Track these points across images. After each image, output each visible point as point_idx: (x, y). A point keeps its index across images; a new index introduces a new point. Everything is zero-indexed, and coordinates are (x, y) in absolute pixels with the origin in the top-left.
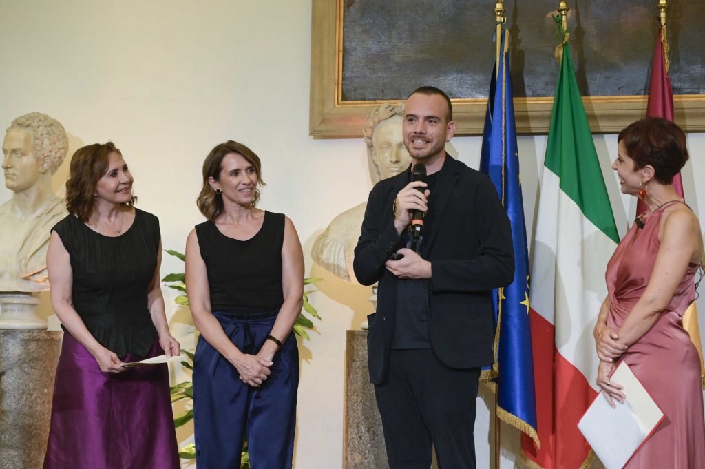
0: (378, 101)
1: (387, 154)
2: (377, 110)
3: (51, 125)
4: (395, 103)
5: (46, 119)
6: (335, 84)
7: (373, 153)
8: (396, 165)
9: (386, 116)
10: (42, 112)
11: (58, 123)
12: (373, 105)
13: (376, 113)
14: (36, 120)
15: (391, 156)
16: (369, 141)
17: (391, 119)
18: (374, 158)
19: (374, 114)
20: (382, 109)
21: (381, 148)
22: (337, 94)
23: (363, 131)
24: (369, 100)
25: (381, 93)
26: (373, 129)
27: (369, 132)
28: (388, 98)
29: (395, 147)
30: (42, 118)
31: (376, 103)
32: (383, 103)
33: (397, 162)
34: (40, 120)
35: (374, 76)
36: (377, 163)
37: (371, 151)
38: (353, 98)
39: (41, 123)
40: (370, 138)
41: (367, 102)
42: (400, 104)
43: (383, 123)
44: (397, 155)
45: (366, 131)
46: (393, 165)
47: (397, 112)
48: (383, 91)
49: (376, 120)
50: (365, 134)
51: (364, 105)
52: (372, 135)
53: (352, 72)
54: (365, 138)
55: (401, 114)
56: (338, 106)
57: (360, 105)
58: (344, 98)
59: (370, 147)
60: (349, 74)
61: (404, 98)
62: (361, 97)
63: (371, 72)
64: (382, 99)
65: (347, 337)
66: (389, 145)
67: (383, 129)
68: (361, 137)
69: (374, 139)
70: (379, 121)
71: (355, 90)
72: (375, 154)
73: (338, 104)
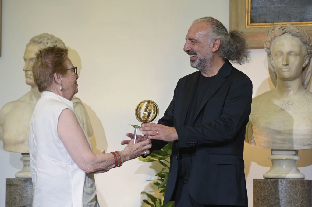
0: (275, 23)
1: (280, 60)
2: (273, 30)
3: (56, 42)
4: (286, 24)
5: (53, 38)
6: (246, 12)
7: (271, 59)
8: (286, 67)
9: (279, 34)
10: (50, 33)
11: (60, 40)
12: (272, 26)
13: (273, 32)
14: (46, 39)
15: (283, 61)
16: (268, 51)
17: (283, 36)
18: (272, 62)
19: (271, 32)
20: (277, 29)
21: (276, 55)
22: (247, 19)
23: (264, 44)
24: (269, 22)
25: (276, 18)
26: (270, 42)
27: (268, 45)
28: (282, 21)
29: (285, 55)
30: (50, 37)
31: (274, 25)
32: (277, 25)
33: (287, 65)
34: (48, 39)
35: (273, 6)
36: (274, 65)
37: (270, 57)
38: (258, 21)
39: (49, 41)
40: (269, 49)
41: (267, 24)
42: (289, 26)
43: (277, 38)
44: (287, 60)
45: (266, 44)
46: (284, 67)
47: (287, 31)
48: (278, 16)
49: (273, 37)
50: (265, 46)
51: (265, 26)
52: (270, 46)
53: (258, 4)
54: (265, 48)
55: (289, 32)
56: (248, 27)
57: (263, 26)
58: (252, 21)
59: (269, 54)
60: (255, 5)
61: (293, 21)
62: (264, 21)
63: (270, 3)
64: (278, 22)
65: (254, 183)
66: (282, 53)
67: (278, 43)
68: (263, 48)
69: (271, 49)
70: (275, 37)
71: (259, 16)
72: (273, 59)
73: (248, 25)
